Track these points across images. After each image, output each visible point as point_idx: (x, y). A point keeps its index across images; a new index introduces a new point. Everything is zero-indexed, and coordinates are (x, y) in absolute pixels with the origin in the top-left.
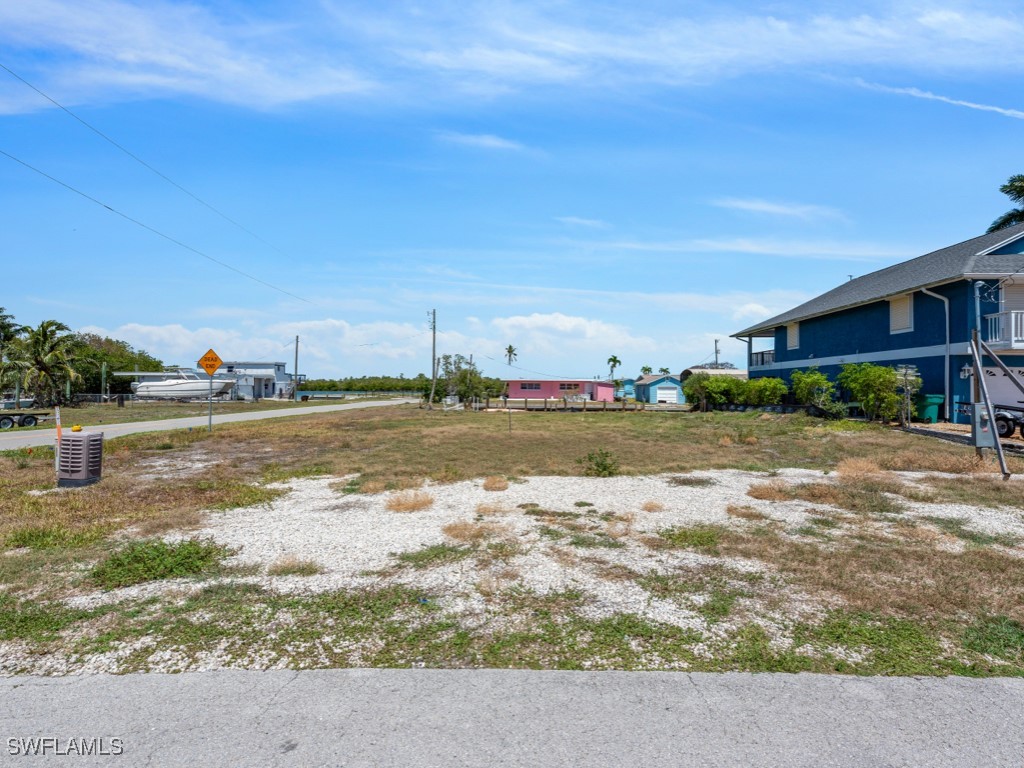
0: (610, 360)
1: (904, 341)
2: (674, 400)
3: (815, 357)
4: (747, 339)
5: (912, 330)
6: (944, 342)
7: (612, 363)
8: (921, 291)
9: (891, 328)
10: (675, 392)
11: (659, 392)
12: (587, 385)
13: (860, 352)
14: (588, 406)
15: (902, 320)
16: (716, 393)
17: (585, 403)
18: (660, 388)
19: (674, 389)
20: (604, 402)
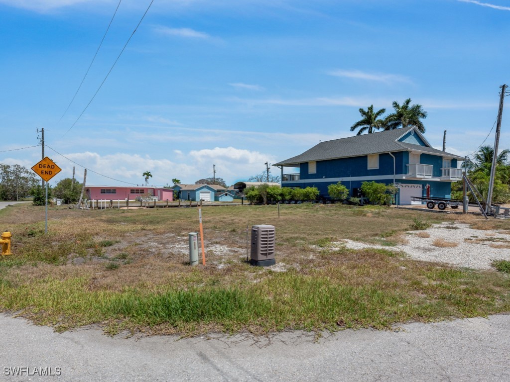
0: (145, 174)
1: (374, 172)
2: (208, 199)
3: (326, 178)
4: (281, 167)
5: (378, 168)
6: (393, 174)
7: (146, 176)
8: (388, 153)
9: (368, 167)
10: (209, 194)
11: (201, 194)
12: (149, 190)
13: (352, 176)
14: (157, 204)
15: (373, 164)
16: (277, 195)
17: (155, 202)
18: (201, 192)
19: (209, 192)
20: (167, 201)
